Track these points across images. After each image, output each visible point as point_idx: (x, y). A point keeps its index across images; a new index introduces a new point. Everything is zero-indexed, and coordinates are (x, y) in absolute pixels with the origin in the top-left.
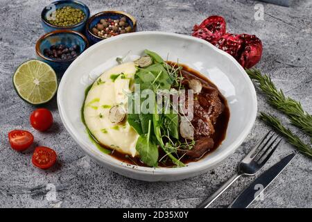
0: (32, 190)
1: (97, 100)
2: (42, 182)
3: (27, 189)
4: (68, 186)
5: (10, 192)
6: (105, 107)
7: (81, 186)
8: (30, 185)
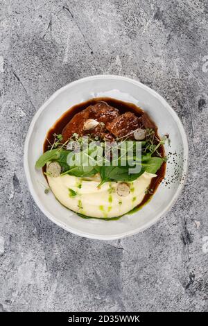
0: (185, 244)
1: (101, 207)
2: (178, 237)
3: (184, 248)
4: (182, 218)
5: (187, 260)
6: (110, 200)
7: (182, 208)
8: (181, 246)
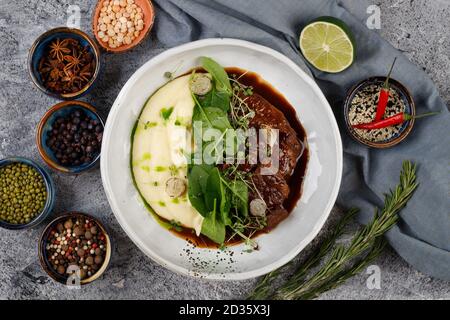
6: (160, 169)
